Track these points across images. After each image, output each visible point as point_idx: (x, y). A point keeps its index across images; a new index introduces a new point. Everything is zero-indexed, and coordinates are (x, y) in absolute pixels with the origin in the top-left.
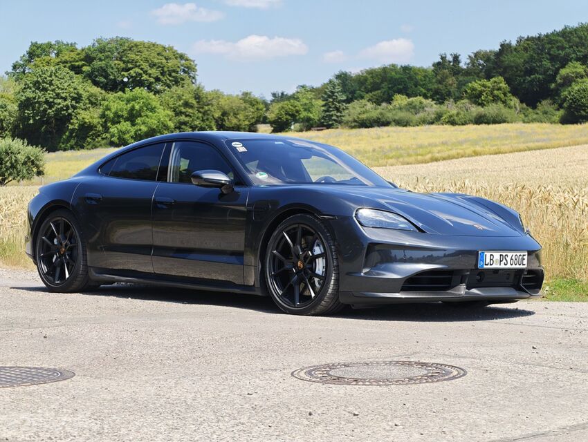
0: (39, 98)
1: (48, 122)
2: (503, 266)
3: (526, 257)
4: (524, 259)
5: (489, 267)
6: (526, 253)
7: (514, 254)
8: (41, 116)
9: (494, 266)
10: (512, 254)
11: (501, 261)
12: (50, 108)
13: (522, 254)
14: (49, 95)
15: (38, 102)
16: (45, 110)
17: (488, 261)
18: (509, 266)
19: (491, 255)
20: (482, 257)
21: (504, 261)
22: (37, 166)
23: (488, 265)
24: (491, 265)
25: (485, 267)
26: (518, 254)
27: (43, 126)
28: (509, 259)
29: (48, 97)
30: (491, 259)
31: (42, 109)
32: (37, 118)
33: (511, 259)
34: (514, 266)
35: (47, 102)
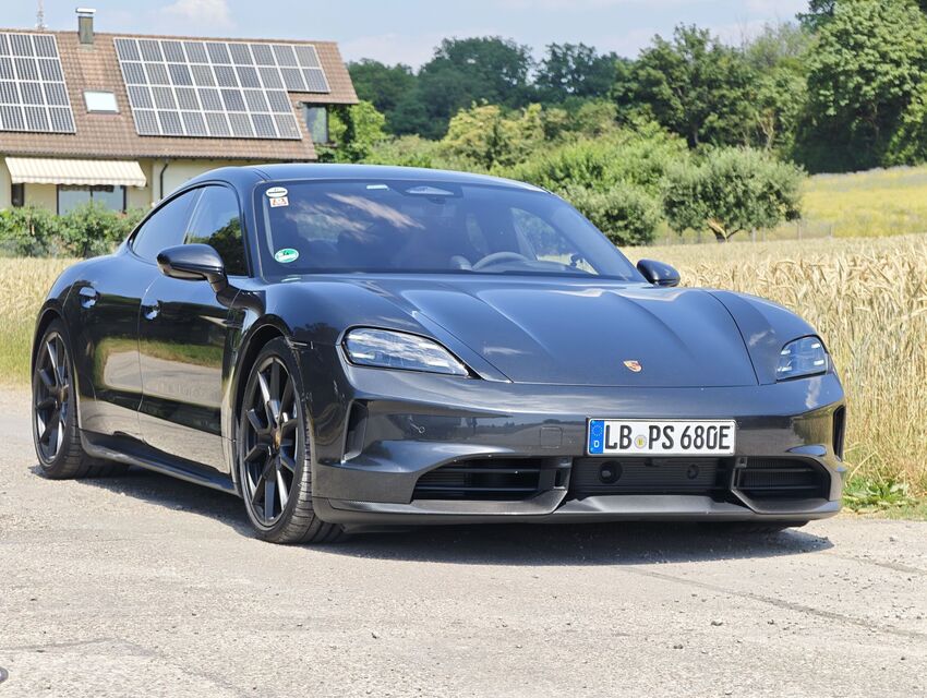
0: (847, 63)
1: (864, 111)
2: (658, 449)
3: (731, 433)
4: (722, 436)
5: (618, 451)
6: (732, 424)
7: (694, 425)
8: (850, 99)
9: (633, 450)
10: (685, 425)
11: (651, 440)
12: (868, 84)
13: (718, 425)
14: (867, 59)
15: (845, 73)
16: (858, 87)
17: (614, 438)
18: (677, 450)
19: (622, 428)
20: (598, 431)
21: (663, 438)
22: (787, 202)
23: (614, 447)
24: (622, 447)
25: (606, 451)
26: (706, 425)
27: (854, 119)
28: (676, 436)
29: (863, 59)
30: (622, 436)
31: (851, 85)
32: (843, 103)
33: (684, 435)
34: (692, 451)
35: (862, 71)
